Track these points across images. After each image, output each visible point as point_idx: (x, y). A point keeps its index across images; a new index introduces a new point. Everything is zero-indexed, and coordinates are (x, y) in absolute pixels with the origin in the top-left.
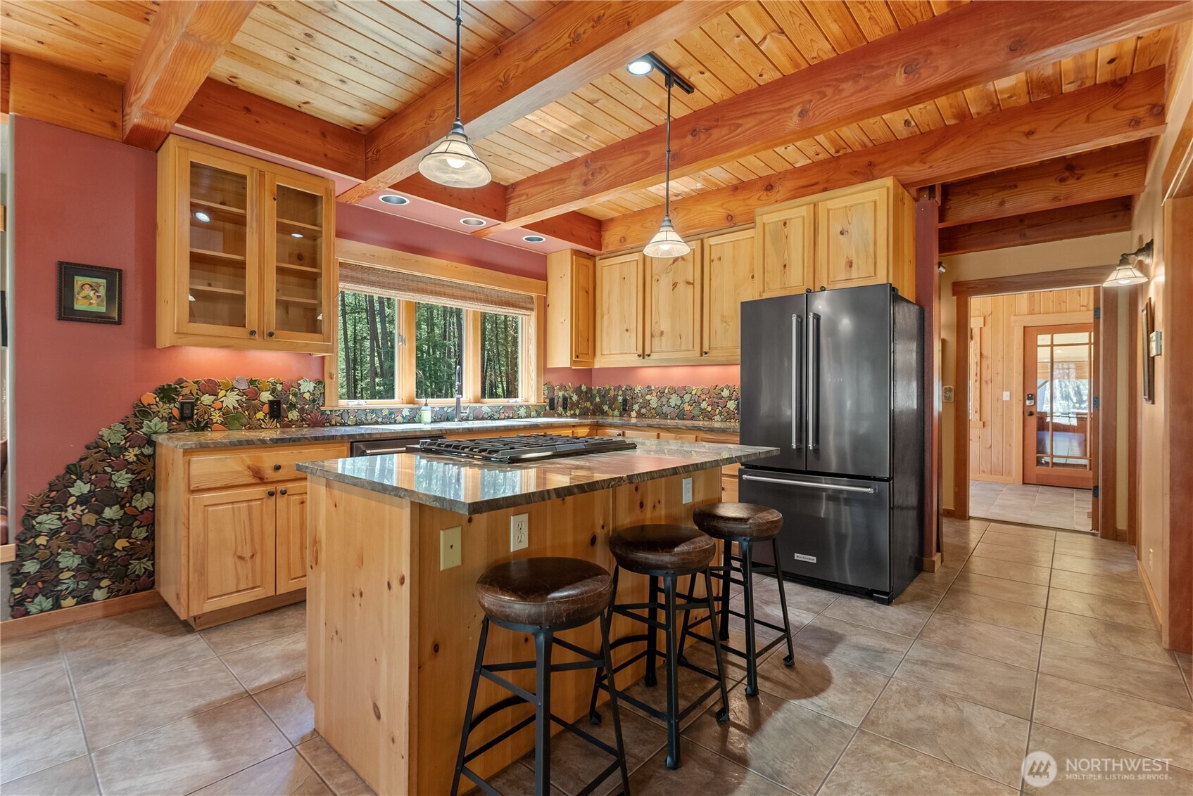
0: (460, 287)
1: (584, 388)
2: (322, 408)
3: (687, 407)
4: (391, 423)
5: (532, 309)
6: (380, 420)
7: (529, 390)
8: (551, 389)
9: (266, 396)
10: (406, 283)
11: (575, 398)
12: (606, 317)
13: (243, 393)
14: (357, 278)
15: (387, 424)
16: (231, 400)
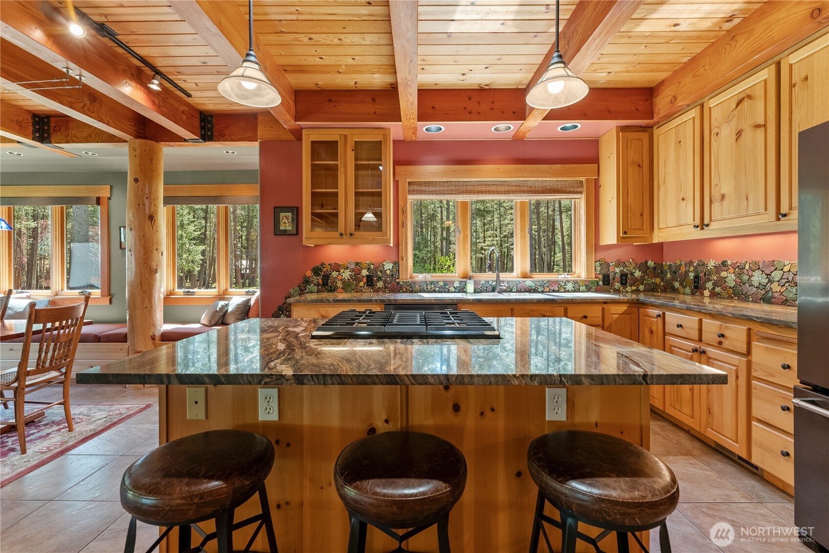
0: (503, 183)
1: (651, 263)
2: (397, 280)
3: (775, 287)
4: (445, 292)
5: (581, 193)
6: (437, 289)
7: (581, 269)
8: (605, 264)
9: (365, 272)
10: (457, 188)
11: (638, 274)
12: (662, 189)
13: (352, 270)
14: (421, 191)
15: (442, 292)
16: (346, 275)
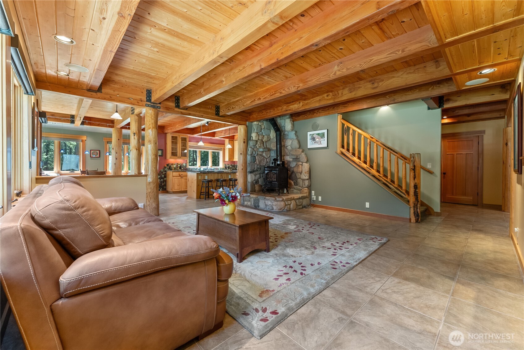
0: (208, 147)
1: (233, 165)
2: (186, 168)
5: (222, 150)
7: (221, 165)
8: (226, 165)
9: (179, 166)
10: (199, 147)
11: (231, 167)
13: (176, 165)
14: (191, 147)
16: (175, 166)
